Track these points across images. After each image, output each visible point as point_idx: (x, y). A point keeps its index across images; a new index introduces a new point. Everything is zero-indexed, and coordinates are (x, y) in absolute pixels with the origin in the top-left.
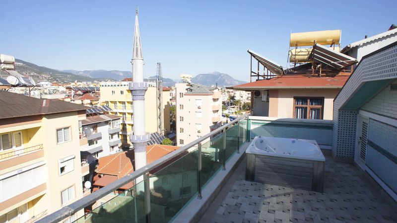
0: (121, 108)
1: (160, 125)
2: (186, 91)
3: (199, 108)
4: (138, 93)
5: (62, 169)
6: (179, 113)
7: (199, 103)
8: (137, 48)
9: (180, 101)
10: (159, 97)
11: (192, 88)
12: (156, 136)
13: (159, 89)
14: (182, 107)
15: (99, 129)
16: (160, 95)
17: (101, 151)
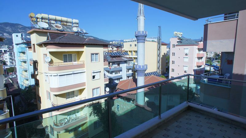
0: (135, 55)
1: (159, 67)
2: (177, 43)
3: (186, 55)
4: (140, 38)
5: (94, 77)
6: (172, 59)
7: (187, 51)
8: (140, 9)
9: (172, 50)
10: (159, 49)
11: (182, 41)
12: (156, 74)
13: (159, 44)
14: (174, 54)
15: (121, 65)
16: (160, 47)
17: (122, 78)
